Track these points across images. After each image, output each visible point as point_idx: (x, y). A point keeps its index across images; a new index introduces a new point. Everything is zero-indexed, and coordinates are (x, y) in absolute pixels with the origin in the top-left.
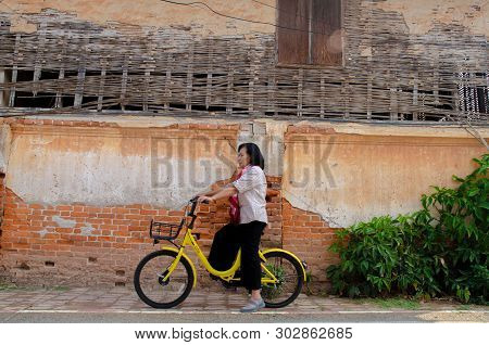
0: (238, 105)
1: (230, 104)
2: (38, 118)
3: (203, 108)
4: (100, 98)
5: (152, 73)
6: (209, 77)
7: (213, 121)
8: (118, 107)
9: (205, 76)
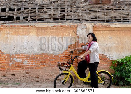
0: (76, 18)
1: (73, 18)
2: (8, 24)
3: (64, 20)
4: (29, 17)
5: (46, 8)
6: (66, 9)
7: (68, 24)
8: (35, 20)
9: (65, 8)
